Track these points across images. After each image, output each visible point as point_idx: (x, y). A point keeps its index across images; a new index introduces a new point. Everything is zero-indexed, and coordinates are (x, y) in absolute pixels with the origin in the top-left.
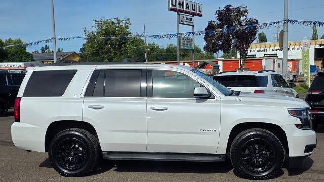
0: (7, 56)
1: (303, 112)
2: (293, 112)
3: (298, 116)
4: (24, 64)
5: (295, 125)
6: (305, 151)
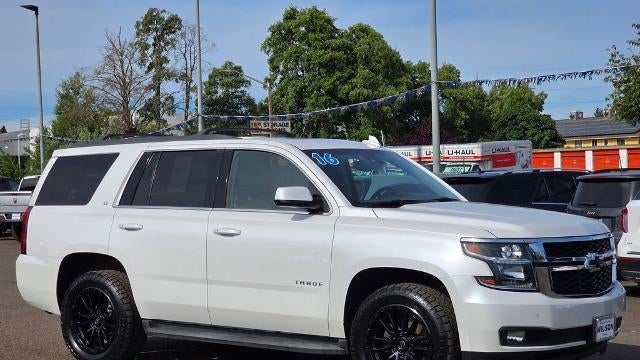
0: (490, 126)
1: (503, 249)
2: (477, 246)
3: (486, 258)
4: (483, 148)
5: (476, 277)
6: (504, 341)
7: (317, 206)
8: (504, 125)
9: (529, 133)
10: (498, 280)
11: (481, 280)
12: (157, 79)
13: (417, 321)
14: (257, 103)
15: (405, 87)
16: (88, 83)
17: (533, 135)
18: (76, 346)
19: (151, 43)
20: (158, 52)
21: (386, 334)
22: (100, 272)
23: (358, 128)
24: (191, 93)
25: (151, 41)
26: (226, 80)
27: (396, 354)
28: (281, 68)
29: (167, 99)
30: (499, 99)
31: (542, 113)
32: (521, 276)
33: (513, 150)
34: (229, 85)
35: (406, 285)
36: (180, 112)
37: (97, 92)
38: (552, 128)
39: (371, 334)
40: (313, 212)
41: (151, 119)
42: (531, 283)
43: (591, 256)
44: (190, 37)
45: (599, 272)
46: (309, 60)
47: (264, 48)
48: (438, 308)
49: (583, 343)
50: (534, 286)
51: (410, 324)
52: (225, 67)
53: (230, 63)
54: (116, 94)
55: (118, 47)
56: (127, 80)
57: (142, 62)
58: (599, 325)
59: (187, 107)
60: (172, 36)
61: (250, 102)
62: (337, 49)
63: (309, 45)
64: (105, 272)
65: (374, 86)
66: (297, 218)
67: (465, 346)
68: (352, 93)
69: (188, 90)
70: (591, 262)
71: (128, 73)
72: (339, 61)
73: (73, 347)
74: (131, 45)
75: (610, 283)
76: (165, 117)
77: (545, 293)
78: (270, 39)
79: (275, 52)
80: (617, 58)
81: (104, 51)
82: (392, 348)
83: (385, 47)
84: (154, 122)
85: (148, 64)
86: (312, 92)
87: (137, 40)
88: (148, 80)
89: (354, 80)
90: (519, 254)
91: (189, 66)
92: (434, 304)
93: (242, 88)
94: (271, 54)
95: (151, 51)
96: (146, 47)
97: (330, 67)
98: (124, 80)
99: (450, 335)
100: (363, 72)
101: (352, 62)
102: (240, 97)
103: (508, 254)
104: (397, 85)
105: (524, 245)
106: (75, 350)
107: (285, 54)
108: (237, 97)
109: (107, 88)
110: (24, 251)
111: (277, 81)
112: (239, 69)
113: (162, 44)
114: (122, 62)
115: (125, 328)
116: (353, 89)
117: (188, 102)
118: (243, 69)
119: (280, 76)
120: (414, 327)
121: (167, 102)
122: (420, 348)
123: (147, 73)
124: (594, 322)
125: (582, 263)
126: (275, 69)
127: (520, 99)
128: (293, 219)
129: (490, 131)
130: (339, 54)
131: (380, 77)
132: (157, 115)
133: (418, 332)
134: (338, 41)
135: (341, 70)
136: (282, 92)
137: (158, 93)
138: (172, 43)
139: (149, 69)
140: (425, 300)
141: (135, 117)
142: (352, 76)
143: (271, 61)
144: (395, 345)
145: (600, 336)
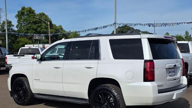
46: (29, 21)
47: (16, 17)
53: (8, 20)
63: (30, 17)
65: (47, 28)
68: (42, 30)
86: (31, 29)
89: (42, 27)
93: (12, 27)
94: (18, 19)
97: (35, 23)
104: (52, 29)
108: (10, 29)
112: (10, 22)
126: (19, 23)
130: (38, 20)
135: (38, 24)
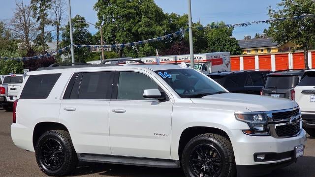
0: (207, 44)
1: (254, 116)
2: (242, 116)
3: (246, 121)
4: (207, 56)
5: (242, 130)
6: (256, 159)
7: (163, 98)
8: (214, 43)
9: (226, 47)
10: (252, 131)
11: (245, 132)
12: (43, 24)
13: (214, 151)
14: (93, 35)
15: (165, 26)
16: (7, 27)
17: (228, 48)
18: (44, 167)
19: (38, 7)
20: (42, 11)
21: (199, 158)
22: (55, 131)
23: (143, 47)
24: (60, 31)
25: (38, 5)
26: (76, 24)
27: (205, 167)
28: (104, 18)
29: (48, 35)
30: (211, 31)
31: (231, 37)
32: (262, 129)
33: (221, 57)
34: (78, 27)
35: (209, 134)
36: (55, 41)
37: (12, 31)
38: (237, 44)
39: (192, 158)
40: (161, 101)
41: (40, 45)
42: (267, 132)
43: (292, 118)
44: (58, 3)
45: (296, 125)
46: (117, 14)
47: (95, 8)
48: (225, 145)
49: (290, 158)
50: (268, 133)
51: (211, 153)
52: (76, 17)
53: (79, 16)
54: (22, 32)
55: (22, 8)
56: (27, 25)
57: (35, 15)
58: (297, 150)
59: (58, 38)
60: (49, 3)
61: (89, 35)
62: (131, 7)
63: (117, 6)
64: (57, 131)
65: (150, 25)
66: (153, 104)
67: (238, 162)
68: (140, 29)
69: (58, 29)
70: (293, 121)
71: (28, 22)
72: (133, 14)
73: (42, 167)
74: (29, 7)
75: (299, 130)
76: (47, 43)
77: (273, 136)
78: (98, 4)
79: (101, 10)
80: (272, 12)
81: (15, 11)
82: (202, 164)
83: (155, 6)
84: (41, 46)
85: (37, 17)
86: (120, 30)
87: (31, 5)
88: (38, 25)
89: (140, 23)
90: (261, 119)
91: (58, 17)
92: (223, 143)
93: (85, 28)
94: (98, 11)
95: (39, 10)
96: (36, 9)
97: (128, 17)
98: (26, 26)
99: (230, 157)
100: (144, 19)
101: (139, 14)
102: (84, 33)
103: (257, 119)
104: (161, 25)
105: (263, 114)
106: (43, 169)
107: (105, 11)
108: (82, 33)
109: (17, 30)
110: (15, 122)
111: (102, 24)
112: (83, 18)
113: (44, 7)
114: (24, 16)
115: (69, 157)
116: (140, 27)
117: (58, 36)
118: (85, 18)
119: (103, 22)
120: (213, 154)
121: (48, 36)
122: (216, 164)
123: (37, 21)
124: (295, 148)
125: (289, 121)
126: (100, 18)
127: (221, 31)
128: (152, 104)
129: (207, 47)
130: (132, 11)
131: (153, 22)
132: (43, 43)
133: (214, 156)
134: (132, 4)
135: (133, 18)
136: (105, 30)
137: (43, 31)
138: (49, 6)
139: (38, 19)
140: (218, 141)
141: (32, 44)
142: (139, 21)
143: (99, 14)
144: (203, 163)
145: (298, 155)
